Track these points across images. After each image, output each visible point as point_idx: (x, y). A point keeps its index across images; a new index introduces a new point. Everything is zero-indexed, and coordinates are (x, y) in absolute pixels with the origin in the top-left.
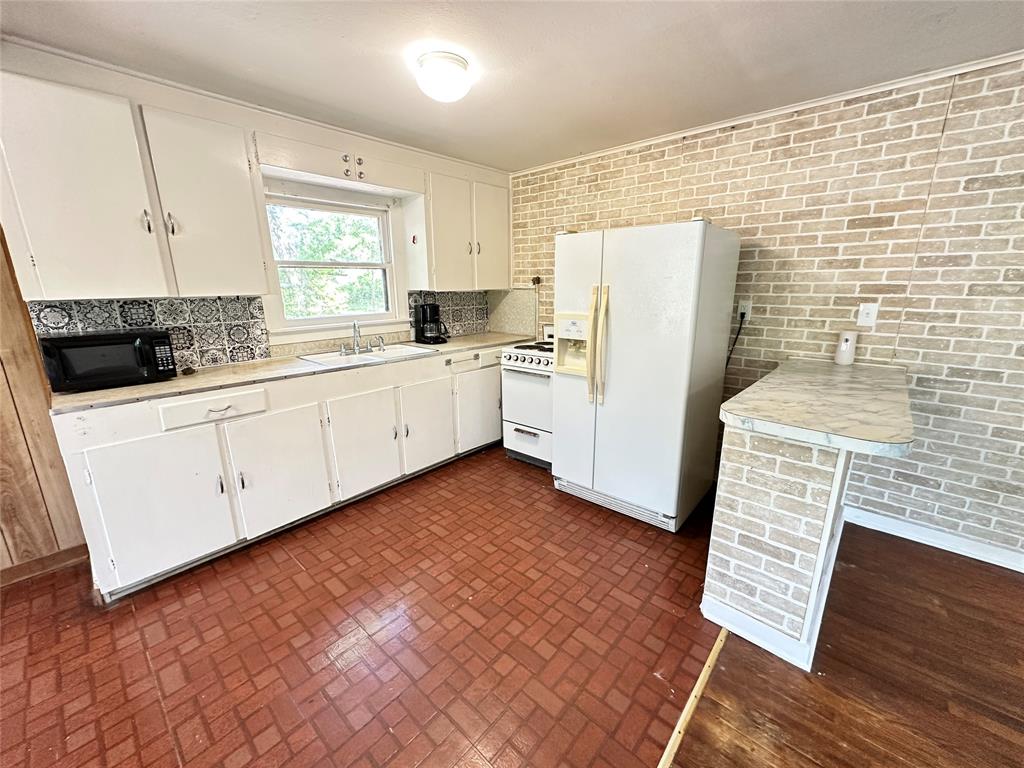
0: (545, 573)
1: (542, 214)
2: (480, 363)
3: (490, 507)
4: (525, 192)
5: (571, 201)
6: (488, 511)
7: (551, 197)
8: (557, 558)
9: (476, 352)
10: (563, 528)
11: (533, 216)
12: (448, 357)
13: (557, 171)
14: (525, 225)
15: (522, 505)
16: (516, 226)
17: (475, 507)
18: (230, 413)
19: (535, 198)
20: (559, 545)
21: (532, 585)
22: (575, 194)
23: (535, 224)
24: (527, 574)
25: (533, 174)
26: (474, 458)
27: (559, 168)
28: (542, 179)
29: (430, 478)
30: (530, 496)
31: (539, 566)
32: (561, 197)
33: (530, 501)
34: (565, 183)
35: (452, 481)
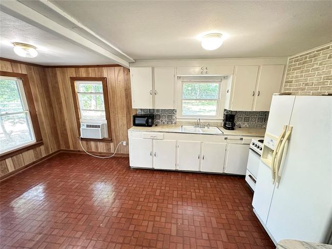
0: (209, 240)
1: (302, 76)
2: (243, 142)
3: (218, 199)
4: (295, 65)
5: (321, 68)
6: (215, 200)
7: (309, 67)
8: (221, 239)
9: (242, 137)
10: (238, 231)
11: (297, 77)
12: (226, 137)
13: (315, 53)
14: (291, 82)
15: (230, 207)
16: (287, 82)
17: (213, 196)
18: (155, 138)
19: (299, 68)
20: (227, 235)
21: (200, 239)
22: (325, 64)
23: (297, 81)
24: (203, 234)
25: (301, 56)
26: (232, 177)
27: (318, 51)
28: (306, 58)
29: (210, 177)
30: (238, 207)
31: (211, 236)
32: (315, 66)
33: (235, 208)
34: (320, 59)
35: (215, 181)
